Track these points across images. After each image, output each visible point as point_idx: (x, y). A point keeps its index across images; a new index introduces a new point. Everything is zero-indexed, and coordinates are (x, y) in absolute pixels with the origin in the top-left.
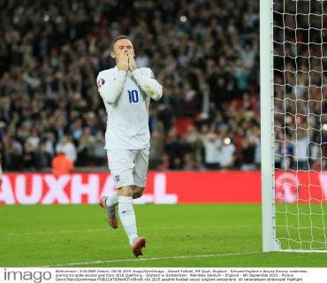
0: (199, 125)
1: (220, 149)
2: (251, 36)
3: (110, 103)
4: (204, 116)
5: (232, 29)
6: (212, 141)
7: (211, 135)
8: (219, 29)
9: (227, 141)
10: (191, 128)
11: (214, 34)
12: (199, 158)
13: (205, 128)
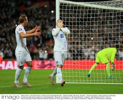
0: (38, 48)
1: (43, 54)
2: (53, 23)
3: (54, 36)
4: (39, 45)
5: (47, 21)
6: (41, 52)
7: (41, 50)
8: (44, 21)
9: (46, 52)
10: (35, 48)
11: (42, 22)
12: (38, 56)
13: (39, 48)
